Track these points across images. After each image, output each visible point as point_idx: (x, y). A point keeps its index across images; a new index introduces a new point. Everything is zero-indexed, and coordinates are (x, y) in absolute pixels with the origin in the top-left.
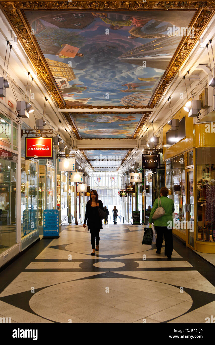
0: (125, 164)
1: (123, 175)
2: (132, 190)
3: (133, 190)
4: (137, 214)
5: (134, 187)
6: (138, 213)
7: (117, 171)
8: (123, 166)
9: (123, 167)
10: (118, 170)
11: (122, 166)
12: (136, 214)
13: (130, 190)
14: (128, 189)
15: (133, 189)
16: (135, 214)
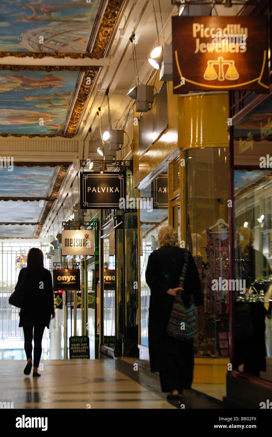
0: (55, 213)
1: (52, 246)
2: (71, 281)
3: (73, 281)
4: (82, 345)
5: (75, 273)
6: (83, 342)
7: (36, 238)
8: (52, 219)
9: (51, 222)
10: (38, 233)
11: (50, 219)
12: (79, 345)
13: (66, 281)
14: (59, 278)
15: (73, 278)
16: (77, 345)
